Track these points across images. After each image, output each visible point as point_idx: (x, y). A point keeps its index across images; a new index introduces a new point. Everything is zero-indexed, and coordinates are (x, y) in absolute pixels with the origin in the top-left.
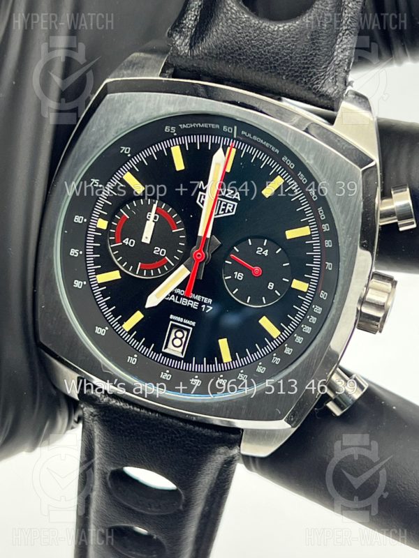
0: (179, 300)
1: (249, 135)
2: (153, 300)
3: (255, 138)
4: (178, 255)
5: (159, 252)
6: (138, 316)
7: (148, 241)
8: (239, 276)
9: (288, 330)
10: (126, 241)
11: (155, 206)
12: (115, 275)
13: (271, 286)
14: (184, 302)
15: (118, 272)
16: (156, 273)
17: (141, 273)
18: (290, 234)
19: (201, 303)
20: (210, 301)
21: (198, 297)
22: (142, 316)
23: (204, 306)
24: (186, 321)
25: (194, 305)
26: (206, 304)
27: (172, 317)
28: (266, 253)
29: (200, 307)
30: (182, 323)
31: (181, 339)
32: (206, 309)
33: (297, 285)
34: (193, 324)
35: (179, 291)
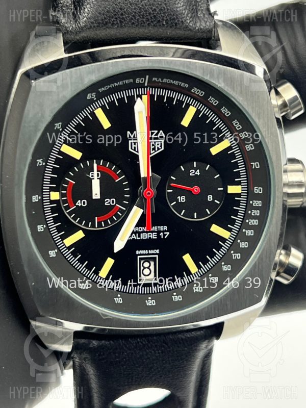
0: (139, 236)
1: (160, 80)
2: (119, 244)
3: (165, 80)
4: (126, 199)
5: (109, 203)
6: (110, 263)
7: (98, 197)
8: (182, 199)
9: (235, 228)
10: (79, 203)
11: (95, 165)
12: (79, 235)
13: (210, 198)
14: (144, 236)
15: (81, 231)
16: (112, 221)
17: (100, 225)
18: (215, 150)
19: (159, 232)
20: (165, 228)
21: (155, 228)
22: (113, 261)
23: (162, 234)
24: (150, 252)
25: (154, 236)
26: (163, 232)
27: (137, 252)
28: (198, 173)
29: (158, 236)
30: (148, 254)
31: (148, 268)
32: (164, 235)
33: (232, 189)
34: (158, 251)
35: (138, 229)
